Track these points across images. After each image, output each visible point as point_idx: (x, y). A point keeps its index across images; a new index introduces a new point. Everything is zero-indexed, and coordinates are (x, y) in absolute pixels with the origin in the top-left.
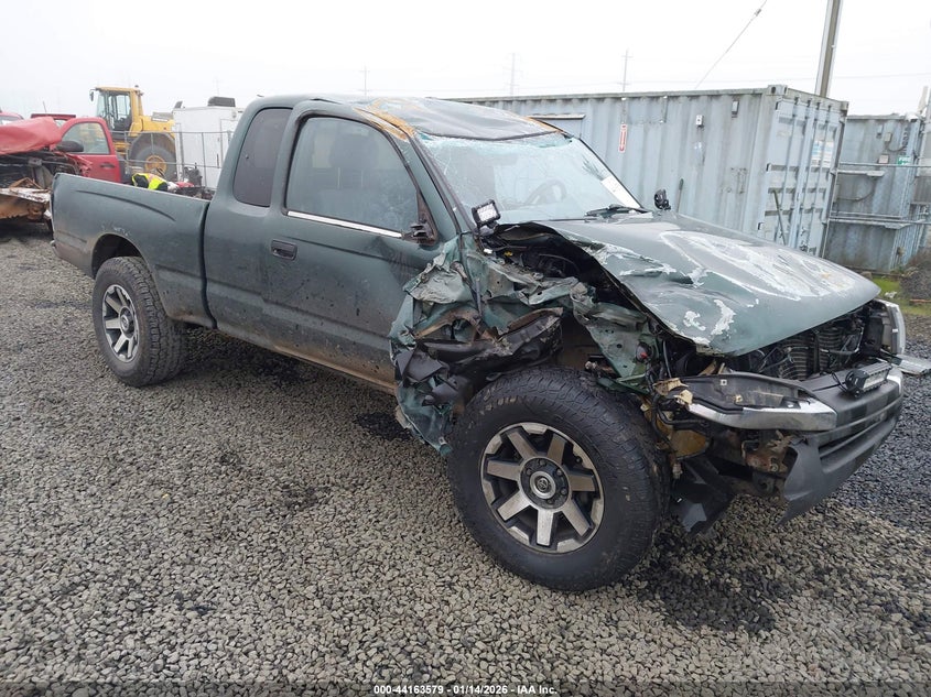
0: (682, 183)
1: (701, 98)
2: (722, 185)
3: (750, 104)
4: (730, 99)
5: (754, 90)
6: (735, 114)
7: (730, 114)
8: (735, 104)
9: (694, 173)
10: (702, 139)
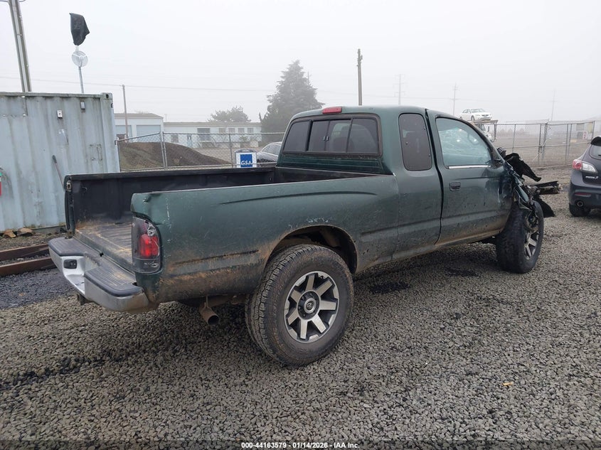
0: (54, 158)
1: (56, 99)
2: (86, 156)
3: (93, 104)
4: (78, 101)
5: (94, 95)
6: (84, 110)
7: (80, 110)
8: (83, 104)
9: (64, 151)
10: (63, 127)
